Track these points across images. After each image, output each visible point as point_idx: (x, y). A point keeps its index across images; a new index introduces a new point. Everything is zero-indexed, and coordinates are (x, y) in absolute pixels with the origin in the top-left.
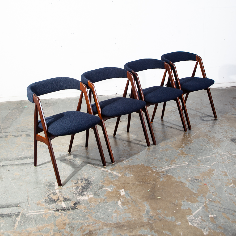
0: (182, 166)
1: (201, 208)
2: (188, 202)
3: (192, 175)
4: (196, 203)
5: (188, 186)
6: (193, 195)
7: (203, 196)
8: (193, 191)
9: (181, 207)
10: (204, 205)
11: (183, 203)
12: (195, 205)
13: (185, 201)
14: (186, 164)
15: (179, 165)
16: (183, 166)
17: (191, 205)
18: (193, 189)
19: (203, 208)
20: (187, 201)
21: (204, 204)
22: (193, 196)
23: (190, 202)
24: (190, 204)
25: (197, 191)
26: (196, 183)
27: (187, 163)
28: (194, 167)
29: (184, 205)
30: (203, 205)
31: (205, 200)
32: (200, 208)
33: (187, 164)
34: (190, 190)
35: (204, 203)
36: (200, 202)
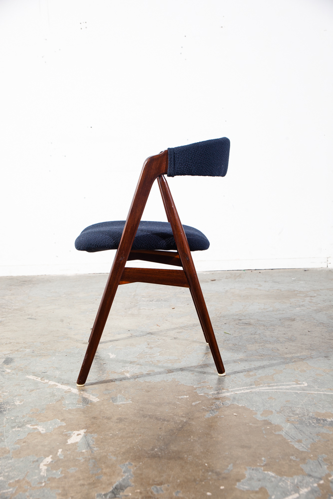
0: (286, 389)
1: (304, 491)
2: (266, 472)
3: (307, 410)
4: (295, 477)
5: (283, 434)
6: (292, 455)
7: (325, 460)
8: (296, 446)
9: (238, 484)
10: (319, 485)
11: (247, 474)
12: (288, 482)
13: (257, 470)
14: (303, 385)
15: (280, 387)
16: (291, 389)
17: (273, 479)
18: (299, 441)
19: (313, 491)
20: (264, 470)
21: (322, 482)
22: (292, 457)
23: (273, 472)
24: (273, 477)
25: (309, 446)
26: (315, 427)
27: (306, 385)
28: (322, 393)
29: (251, 479)
30: (316, 485)
31: (327, 472)
32: (301, 492)
33: (305, 387)
34: (287, 443)
35: (321, 479)
36: (310, 476)
